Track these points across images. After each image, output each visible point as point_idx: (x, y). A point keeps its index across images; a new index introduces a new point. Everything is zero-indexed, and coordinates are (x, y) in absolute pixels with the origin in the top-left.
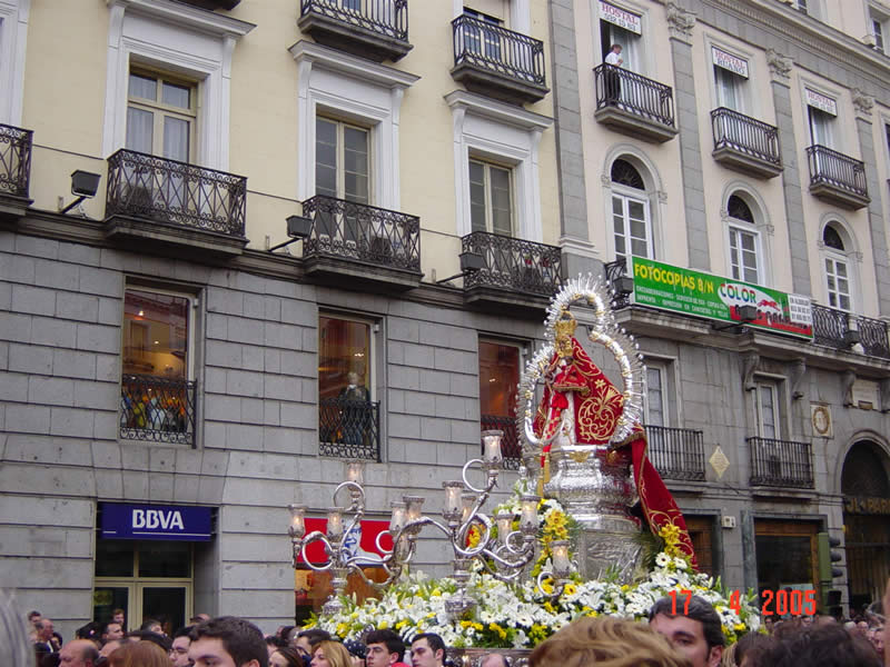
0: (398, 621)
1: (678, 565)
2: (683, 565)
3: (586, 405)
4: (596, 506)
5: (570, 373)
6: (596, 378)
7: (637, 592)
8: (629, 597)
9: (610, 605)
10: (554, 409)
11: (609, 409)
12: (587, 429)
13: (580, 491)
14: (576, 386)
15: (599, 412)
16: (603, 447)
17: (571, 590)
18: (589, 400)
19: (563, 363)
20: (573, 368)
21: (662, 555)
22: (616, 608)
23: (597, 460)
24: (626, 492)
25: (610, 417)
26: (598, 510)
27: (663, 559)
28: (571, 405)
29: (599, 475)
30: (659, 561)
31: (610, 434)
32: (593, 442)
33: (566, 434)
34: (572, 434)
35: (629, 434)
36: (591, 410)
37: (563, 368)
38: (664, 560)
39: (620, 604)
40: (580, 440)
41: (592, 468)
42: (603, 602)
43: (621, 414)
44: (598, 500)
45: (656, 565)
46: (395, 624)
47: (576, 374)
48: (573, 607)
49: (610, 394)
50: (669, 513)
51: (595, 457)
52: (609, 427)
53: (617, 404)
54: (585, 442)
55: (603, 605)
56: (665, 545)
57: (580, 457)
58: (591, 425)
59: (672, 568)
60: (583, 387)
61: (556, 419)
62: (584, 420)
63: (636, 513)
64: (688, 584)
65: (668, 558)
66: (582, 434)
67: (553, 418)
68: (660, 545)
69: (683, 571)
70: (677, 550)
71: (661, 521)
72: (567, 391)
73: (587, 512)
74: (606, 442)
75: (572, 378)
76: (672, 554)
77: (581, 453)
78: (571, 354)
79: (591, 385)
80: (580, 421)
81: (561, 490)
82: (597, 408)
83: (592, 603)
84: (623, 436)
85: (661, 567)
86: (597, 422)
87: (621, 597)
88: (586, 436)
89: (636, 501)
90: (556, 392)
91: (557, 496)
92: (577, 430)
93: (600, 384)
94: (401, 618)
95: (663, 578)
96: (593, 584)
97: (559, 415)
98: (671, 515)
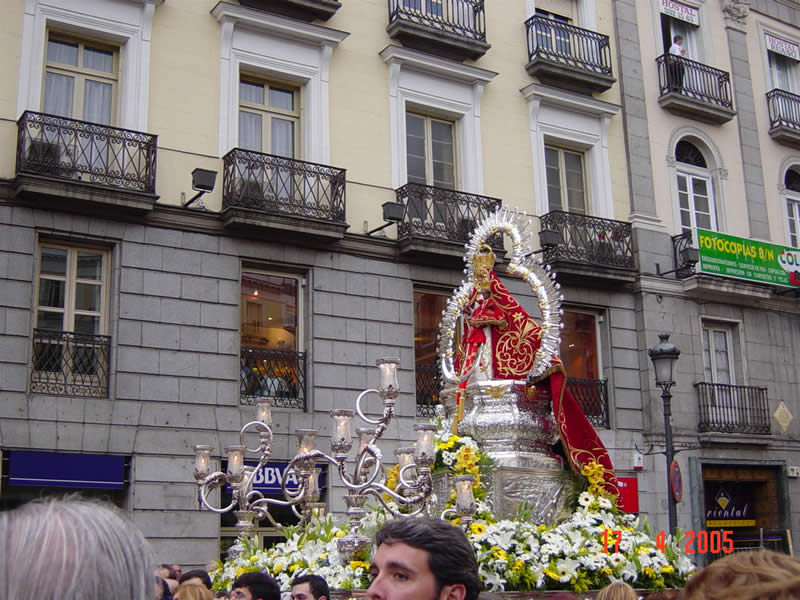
0: (293, 564)
1: (602, 505)
2: (608, 504)
3: (504, 339)
4: (514, 444)
5: (487, 307)
6: (514, 311)
7: (555, 533)
8: (544, 536)
9: (522, 545)
10: (472, 344)
11: (527, 343)
12: (504, 364)
13: (496, 428)
14: (493, 320)
15: (518, 346)
16: (522, 382)
17: (480, 530)
18: (506, 334)
19: (481, 297)
20: (490, 301)
21: (585, 495)
22: (528, 549)
23: (514, 395)
24: (546, 428)
25: (529, 351)
26: (516, 448)
27: (586, 498)
28: (489, 339)
29: (516, 411)
30: (581, 501)
31: (528, 369)
32: (511, 377)
33: (483, 370)
34: (490, 368)
35: (547, 367)
36: (509, 345)
37: (481, 302)
38: (587, 500)
39: (534, 545)
40: (497, 375)
41: (509, 404)
42: (515, 542)
43: (539, 347)
44: (515, 437)
45: (579, 505)
46: (289, 566)
47: (493, 308)
48: (479, 547)
49: (529, 327)
50: (593, 452)
51: (513, 391)
52: (527, 362)
53: (536, 336)
54: (503, 378)
55: (514, 546)
56: (589, 484)
57: (496, 392)
58: (509, 360)
59: (595, 508)
60: (501, 320)
61: (473, 354)
62: (502, 355)
63: (556, 451)
64: (612, 524)
65: (592, 499)
66: (500, 369)
67: (470, 354)
68: (583, 484)
69: (607, 511)
70: (601, 489)
71: (584, 459)
72: (484, 326)
73: (504, 450)
74: (524, 377)
75: (489, 312)
76: (596, 493)
77: (497, 388)
78: (488, 287)
79: (509, 319)
80: (498, 355)
81: (476, 428)
82: (515, 342)
83: (505, 542)
84: (541, 370)
85: (584, 507)
86: (515, 356)
87: (535, 536)
88: (504, 371)
89: (557, 438)
90: (474, 327)
91: (472, 433)
92: (495, 365)
93: (518, 317)
94: (296, 560)
95: (584, 517)
96: (505, 523)
97: (476, 350)
98: (597, 454)
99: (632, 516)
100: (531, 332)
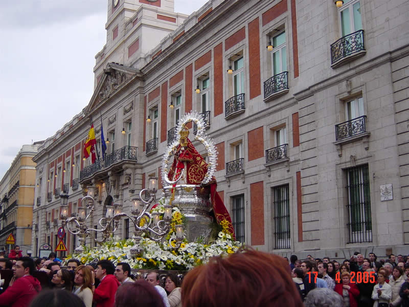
0: (109, 257)
1: (227, 237)
2: (230, 237)
3: (192, 168)
4: (194, 211)
5: (186, 154)
6: (197, 156)
7: (210, 248)
8: (207, 249)
9: (199, 253)
10: (178, 169)
11: (202, 170)
12: (192, 178)
13: (188, 204)
14: (188, 159)
15: (198, 171)
16: (198, 186)
17: (183, 246)
18: (193, 165)
19: (183, 149)
20: (187, 151)
21: (221, 233)
22: (201, 254)
23: (196, 191)
24: (208, 205)
25: (202, 173)
26: (195, 213)
27: (221, 234)
28: (186, 167)
29: (197, 198)
30: (220, 235)
31: (202, 181)
32: (194, 183)
33: (183, 180)
34: (185, 179)
35: (210, 181)
36: (194, 170)
37: (183, 151)
38: (222, 235)
39: (204, 253)
40: (189, 182)
41: (193, 194)
42: (197, 251)
43: (207, 172)
44: (195, 208)
45: (218, 237)
46: (108, 258)
47: (188, 154)
48: (184, 253)
49: (203, 163)
50: (224, 215)
51: (195, 190)
52: (201, 177)
53: (205, 168)
54: (191, 184)
55: (196, 253)
56: (222, 229)
57: (188, 190)
58: (194, 176)
59: (225, 239)
60: (191, 159)
61: (179, 173)
62: (191, 174)
63: (211, 215)
64: (231, 245)
65: (224, 234)
66: (190, 180)
67: (177, 172)
68: (220, 229)
69: (229, 240)
70: (227, 230)
71: (221, 218)
72: (184, 161)
73: (190, 213)
74: (200, 184)
75: (187, 156)
76: (225, 233)
77: (189, 188)
78: (186, 145)
79: (194, 159)
80: (189, 174)
81: (180, 203)
82: (197, 169)
83: (192, 252)
84: (207, 181)
85: (220, 238)
86: (196, 175)
87: (204, 249)
88: (191, 181)
89: (211, 209)
90: (179, 161)
91: (178, 205)
92: (188, 178)
93: (198, 159)
94: (110, 256)
95: (221, 242)
96: (192, 244)
97: (180, 171)
98: (226, 216)
99: (239, 242)
100: (203, 165)
